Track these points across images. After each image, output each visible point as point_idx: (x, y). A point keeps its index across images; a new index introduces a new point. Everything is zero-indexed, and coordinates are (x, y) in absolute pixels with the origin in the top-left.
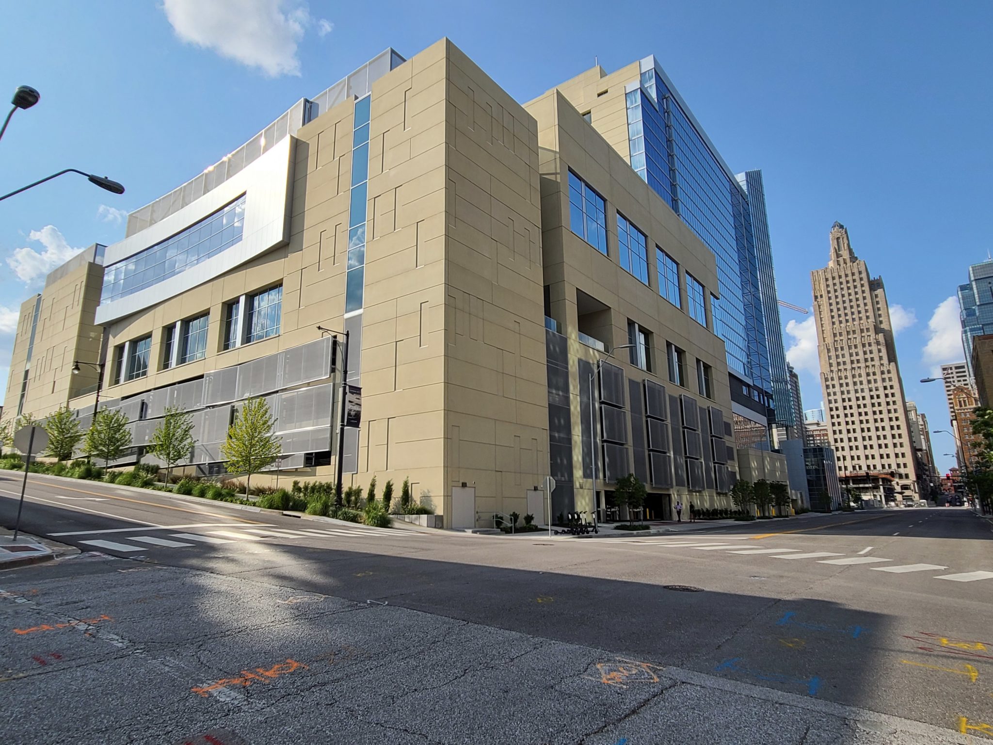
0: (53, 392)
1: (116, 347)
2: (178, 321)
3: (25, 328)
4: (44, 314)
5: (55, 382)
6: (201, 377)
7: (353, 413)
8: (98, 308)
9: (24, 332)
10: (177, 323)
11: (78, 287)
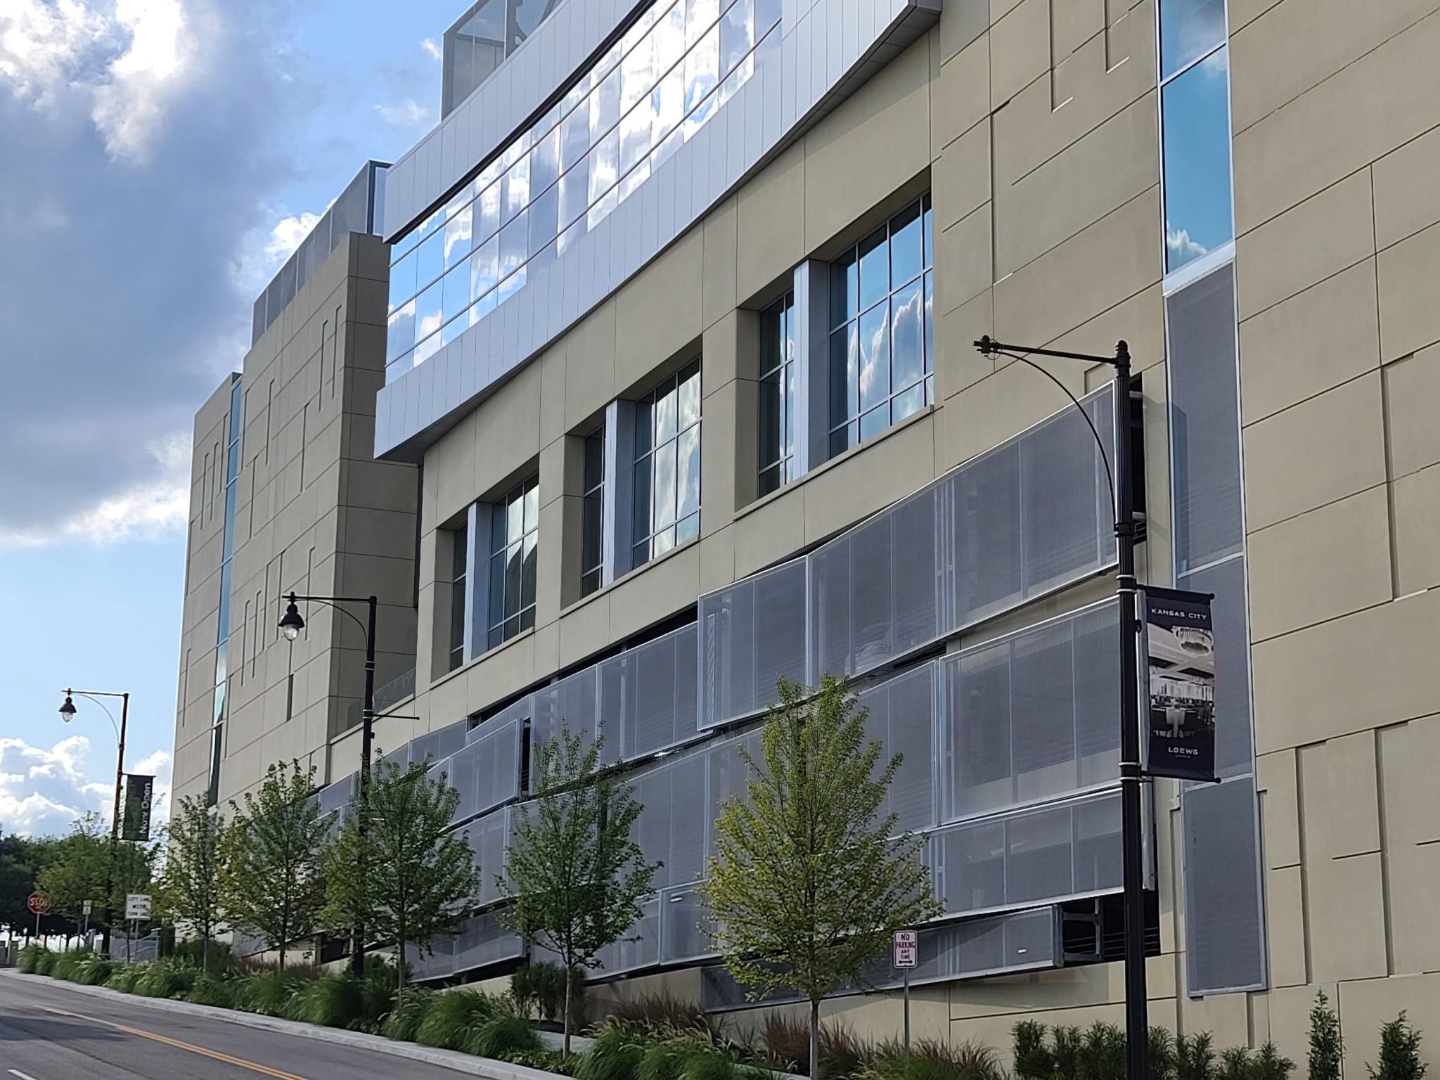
0: (289, 718)
1: (442, 529)
2: (610, 402)
3: (208, 501)
4: (253, 445)
5: (291, 677)
6: (688, 614)
7: (1174, 714)
8: (380, 394)
9: (207, 510)
10: (608, 410)
11: (330, 329)
